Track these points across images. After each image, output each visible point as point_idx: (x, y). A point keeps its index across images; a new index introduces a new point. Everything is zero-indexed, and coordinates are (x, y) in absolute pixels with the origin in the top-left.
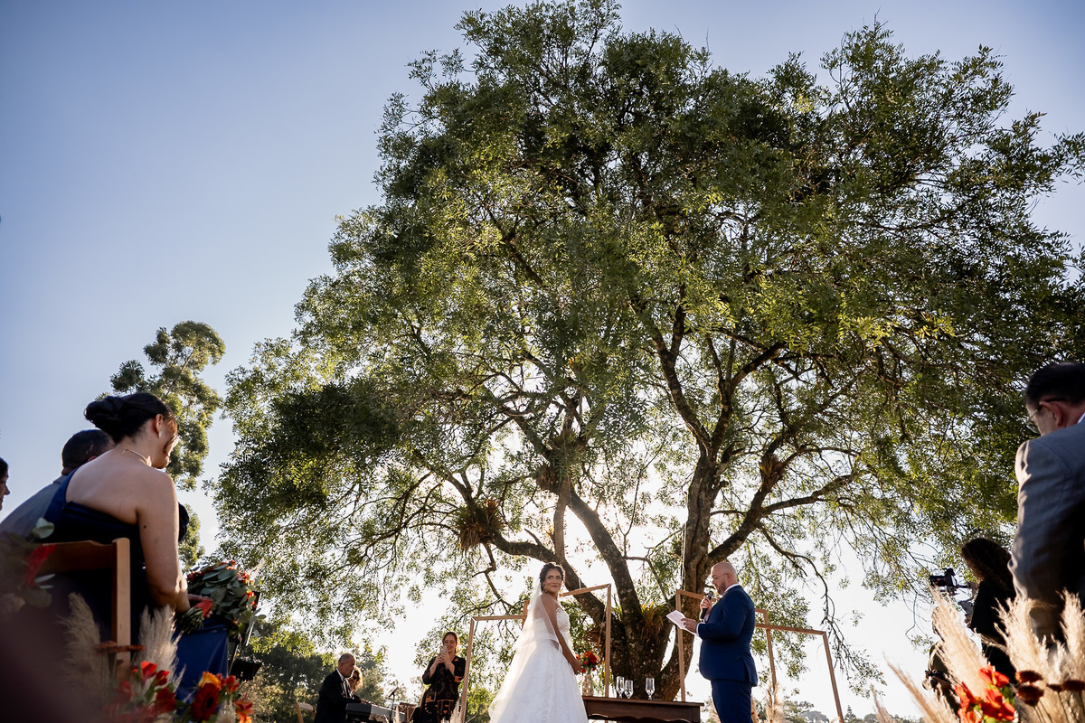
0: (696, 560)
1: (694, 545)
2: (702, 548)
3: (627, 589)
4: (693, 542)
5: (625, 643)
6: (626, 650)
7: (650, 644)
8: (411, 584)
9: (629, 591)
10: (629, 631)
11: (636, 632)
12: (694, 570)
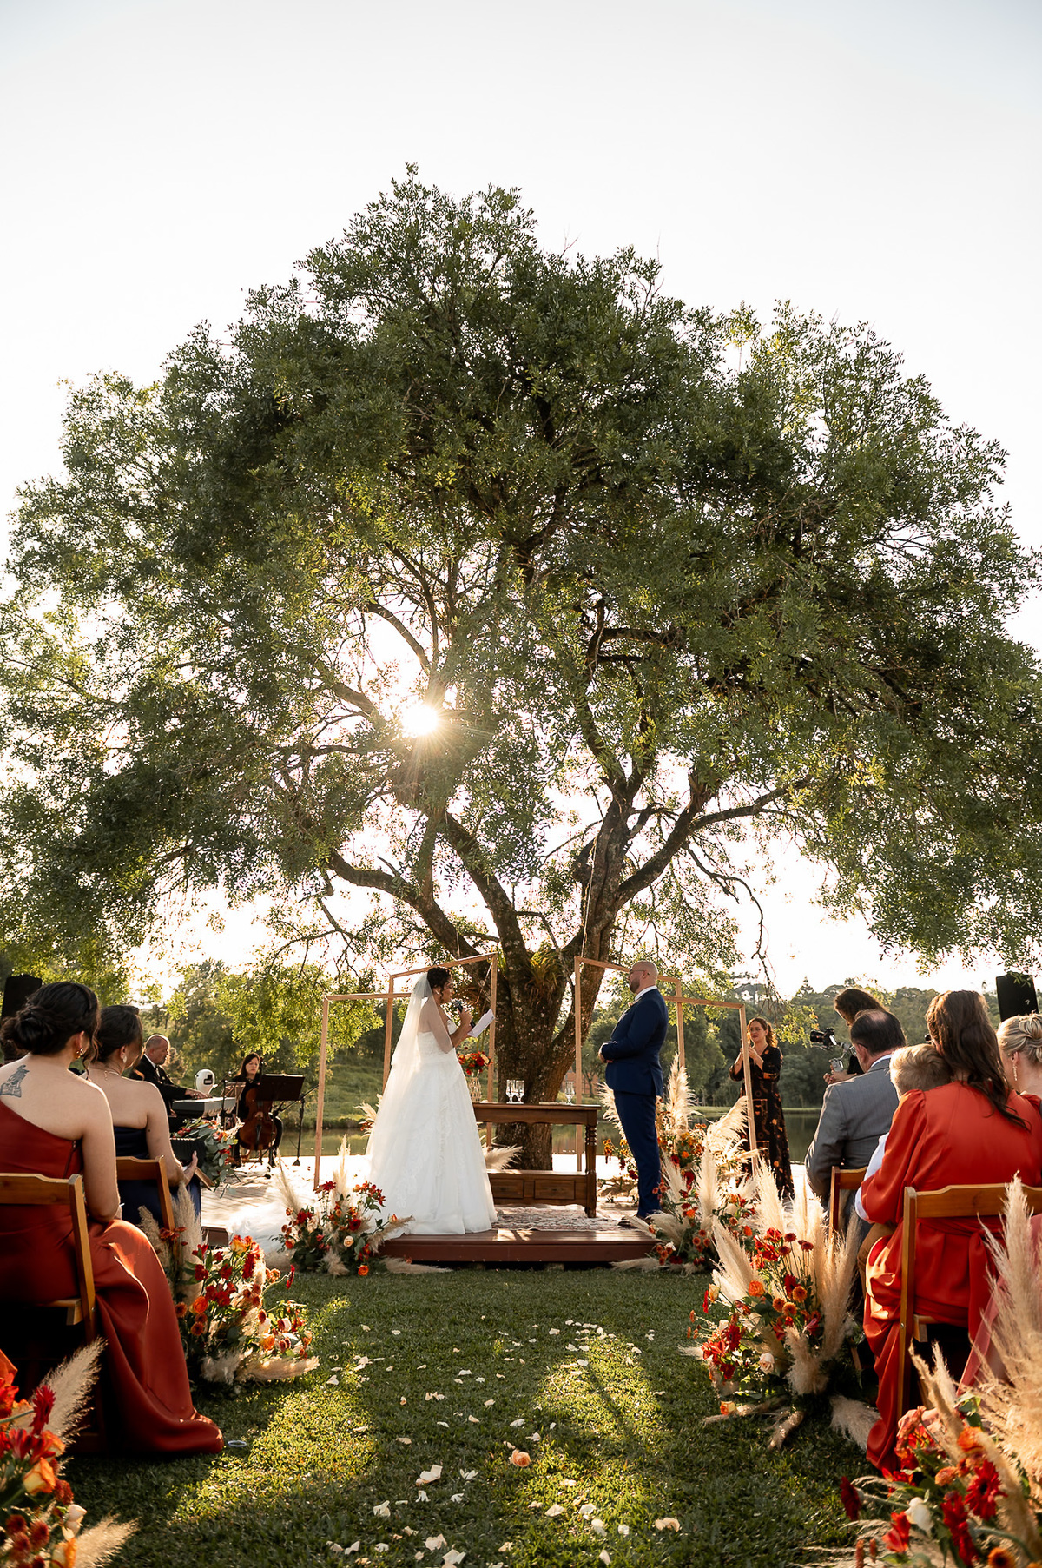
0: (601, 925)
1: (600, 906)
2: (608, 913)
3: (513, 940)
4: (597, 903)
5: (510, 1004)
6: (511, 1013)
7: (540, 1008)
8: (209, 910)
9: (516, 943)
10: (515, 992)
11: (523, 993)
12: (597, 935)
